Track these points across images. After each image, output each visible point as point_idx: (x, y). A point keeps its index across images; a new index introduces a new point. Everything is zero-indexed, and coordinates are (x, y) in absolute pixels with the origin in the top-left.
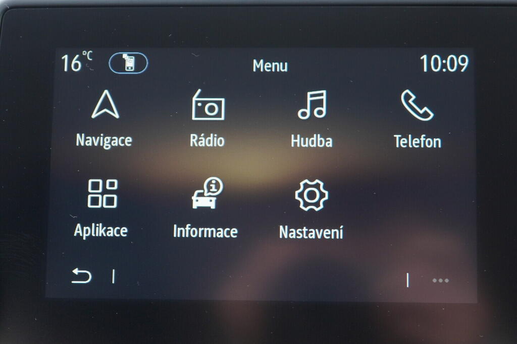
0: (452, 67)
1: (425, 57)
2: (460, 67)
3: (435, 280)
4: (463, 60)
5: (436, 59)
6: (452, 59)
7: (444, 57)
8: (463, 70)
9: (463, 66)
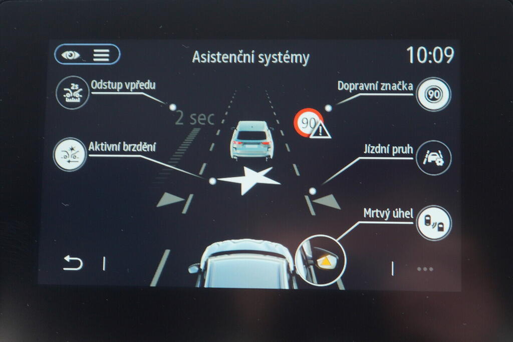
0: (438, 59)
1: (411, 49)
2: (445, 59)
3: (419, 269)
4: (449, 52)
5: (422, 51)
6: (438, 51)
7: (430, 49)
8: (448, 62)
9: (449, 58)
